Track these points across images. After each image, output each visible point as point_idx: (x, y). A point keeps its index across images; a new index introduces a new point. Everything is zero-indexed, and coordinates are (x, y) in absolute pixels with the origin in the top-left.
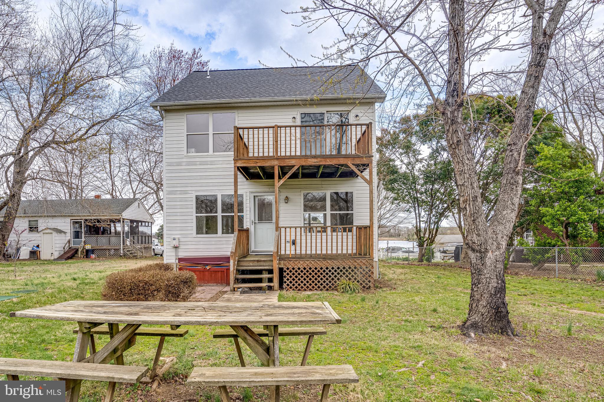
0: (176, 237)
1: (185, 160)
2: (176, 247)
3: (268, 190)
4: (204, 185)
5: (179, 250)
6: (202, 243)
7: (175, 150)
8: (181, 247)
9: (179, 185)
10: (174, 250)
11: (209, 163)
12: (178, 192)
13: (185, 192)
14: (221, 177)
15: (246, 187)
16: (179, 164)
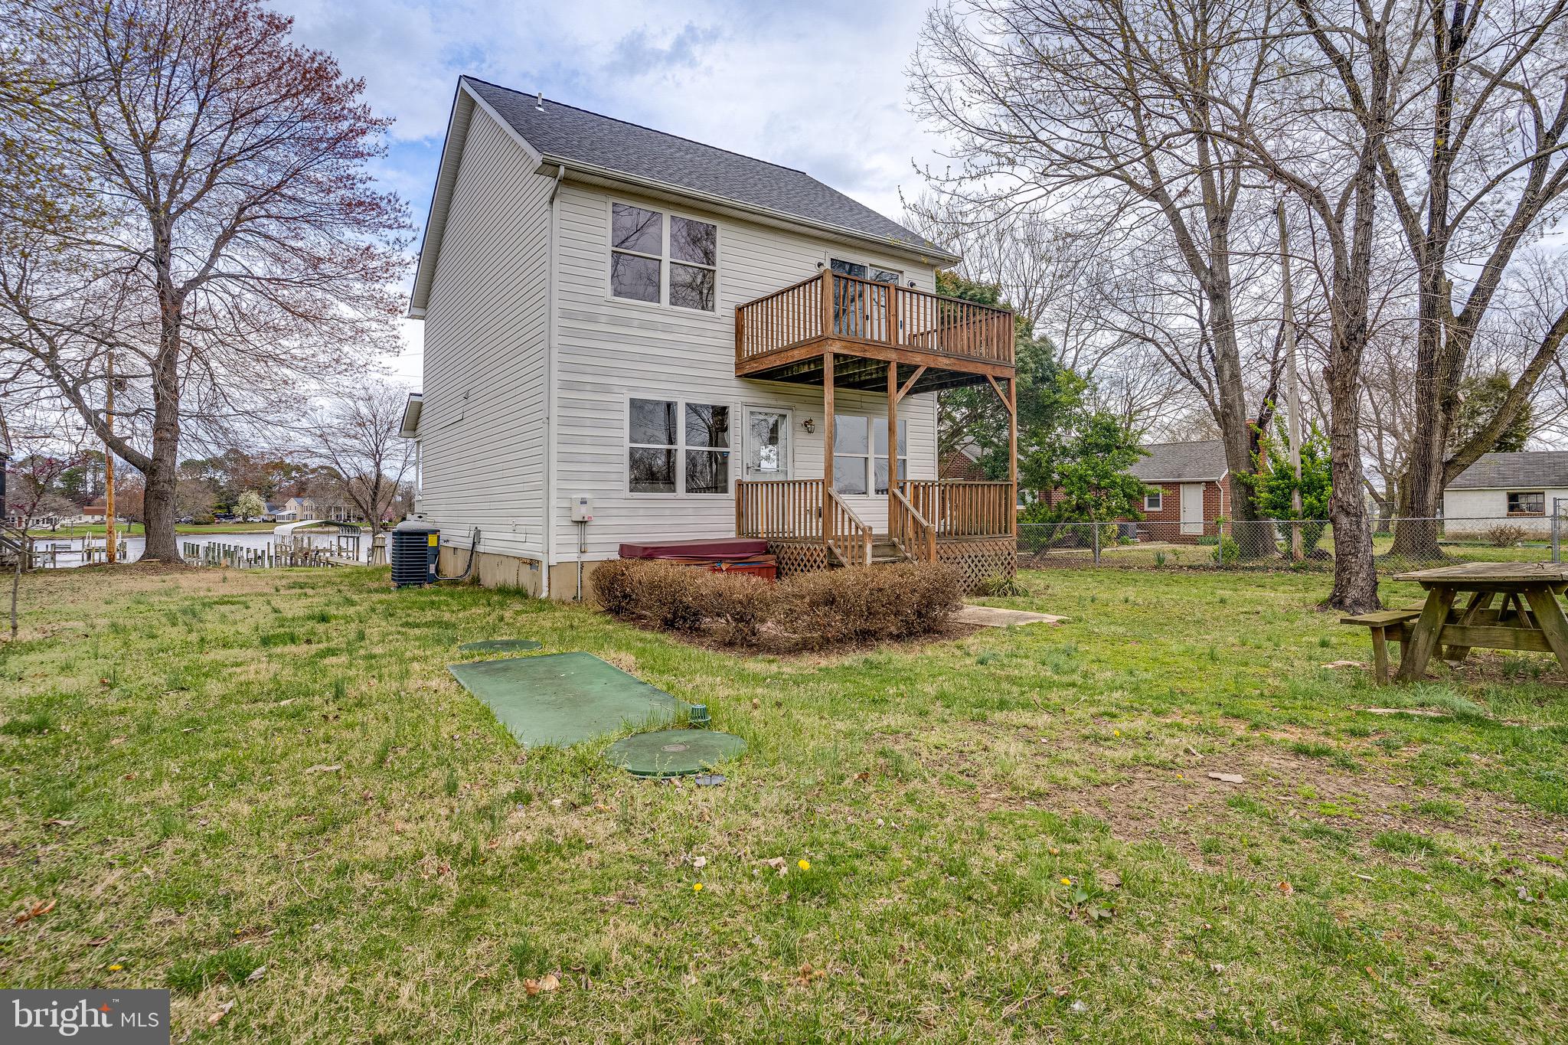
0: (587, 496)
1: (604, 310)
2: (582, 523)
3: (773, 402)
4: (649, 376)
5: (589, 529)
6: (641, 512)
7: (583, 281)
8: (596, 521)
9: (589, 369)
10: (575, 530)
11: (660, 327)
12: (588, 387)
13: (606, 389)
14: (686, 363)
15: (734, 391)
16: (592, 318)
